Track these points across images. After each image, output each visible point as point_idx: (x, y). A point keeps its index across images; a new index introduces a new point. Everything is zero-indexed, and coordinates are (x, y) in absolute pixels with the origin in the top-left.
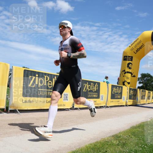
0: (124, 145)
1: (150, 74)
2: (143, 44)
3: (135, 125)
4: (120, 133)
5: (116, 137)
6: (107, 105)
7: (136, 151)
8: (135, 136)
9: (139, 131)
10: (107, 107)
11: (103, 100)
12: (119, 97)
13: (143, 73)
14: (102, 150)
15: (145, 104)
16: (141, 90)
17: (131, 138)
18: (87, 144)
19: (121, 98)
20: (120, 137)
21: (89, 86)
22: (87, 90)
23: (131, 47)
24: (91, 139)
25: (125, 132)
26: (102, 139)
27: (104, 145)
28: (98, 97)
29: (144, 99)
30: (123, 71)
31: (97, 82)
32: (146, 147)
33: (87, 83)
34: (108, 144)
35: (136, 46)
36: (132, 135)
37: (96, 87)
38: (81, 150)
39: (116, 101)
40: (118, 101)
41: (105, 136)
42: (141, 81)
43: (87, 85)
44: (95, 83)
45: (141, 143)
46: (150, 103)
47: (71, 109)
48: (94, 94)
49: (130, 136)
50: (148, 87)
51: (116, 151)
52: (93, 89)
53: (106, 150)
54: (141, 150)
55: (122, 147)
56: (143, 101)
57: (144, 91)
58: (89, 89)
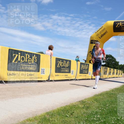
0: (88, 108)
1: (111, 55)
2: (106, 31)
3: (97, 94)
4: (85, 99)
5: (82, 102)
6: (76, 79)
7: (97, 112)
8: (97, 101)
9: (100, 98)
10: (76, 80)
11: (73, 74)
12: (86, 72)
14: (70, 112)
15: (107, 78)
16: (104, 67)
17: (94, 103)
18: (59, 107)
19: (88, 73)
20: (85, 102)
21: (62, 63)
22: (61, 66)
23: (97, 33)
24: (62, 103)
25: (89, 98)
26: (71, 103)
27: (72, 108)
28: (69, 72)
29: (106, 74)
30: (90, 52)
31: (69, 60)
32: (104, 109)
33: (61, 61)
34: (75, 107)
35: (101, 32)
36: (95, 101)
37: (68, 64)
38: (54, 112)
39: (84, 76)
40: (85, 76)
41: (73, 101)
42: (105, 61)
43: (61, 62)
44: (67, 61)
45: (101, 107)
46: (111, 77)
47: (47, 81)
48: (66, 69)
49: (93, 101)
50: (110, 66)
51: (81, 112)
52: (65, 65)
53: (73, 111)
54: (100, 112)
55: (87, 109)
56: (105, 76)
57: (106, 68)
58: (62, 65)
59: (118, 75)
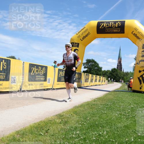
0: (66, 122)
1: (94, 60)
2: (89, 32)
3: (77, 105)
4: (63, 112)
5: (60, 116)
6: (54, 88)
7: (76, 127)
8: (76, 114)
9: (81, 110)
10: (54, 89)
11: (49, 82)
13: (88, 59)
14: (45, 129)
15: (88, 86)
16: (85, 74)
17: (73, 116)
18: (32, 123)
20: (63, 116)
21: (36, 69)
22: (35, 73)
23: (78, 35)
24: (36, 119)
25: (68, 111)
26: (46, 118)
27: (48, 124)
28: (45, 80)
29: (88, 82)
31: (45, 66)
32: (85, 123)
33: (35, 67)
34: (51, 122)
35: (82, 34)
36: (74, 113)
37: (44, 71)
38: (25, 130)
39: (62, 84)
40: (64, 84)
41: (49, 116)
42: (86, 66)
43: (35, 68)
44: (42, 67)
45: (81, 121)
46: (93, 85)
48: (41, 77)
49: (72, 114)
50: (92, 72)
51: (58, 129)
52: (40, 72)
53: (48, 128)
54: (80, 127)
55: (64, 125)
56: (87, 84)
57: (88, 75)
58: (37, 72)
59: (101, 82)
